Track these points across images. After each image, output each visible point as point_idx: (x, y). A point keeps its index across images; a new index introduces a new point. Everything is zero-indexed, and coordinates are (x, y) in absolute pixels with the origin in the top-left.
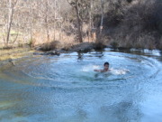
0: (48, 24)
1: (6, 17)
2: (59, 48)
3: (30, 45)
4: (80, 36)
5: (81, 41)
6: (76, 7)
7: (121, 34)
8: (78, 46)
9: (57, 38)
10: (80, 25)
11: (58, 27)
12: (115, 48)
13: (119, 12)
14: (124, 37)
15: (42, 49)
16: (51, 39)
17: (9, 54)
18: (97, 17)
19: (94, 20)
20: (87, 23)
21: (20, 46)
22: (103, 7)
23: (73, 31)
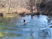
0: (22, 6)
2: (25, 14)
3: (16, 13)
4: (32, 10)
5: (32, 12)
6: (31, 1)
8: (31, 13)
9: (25, 11)
10: (32, 7)
11: (25, 7)
12: (43, 14)
13: (45, 3)
14: (46, 11)
15: (20, 14)
16: (23, 11)
18: (37, 4)
19: (36, 5)
20: (34, 6)
22: (39, 1)
23: (30, 9)
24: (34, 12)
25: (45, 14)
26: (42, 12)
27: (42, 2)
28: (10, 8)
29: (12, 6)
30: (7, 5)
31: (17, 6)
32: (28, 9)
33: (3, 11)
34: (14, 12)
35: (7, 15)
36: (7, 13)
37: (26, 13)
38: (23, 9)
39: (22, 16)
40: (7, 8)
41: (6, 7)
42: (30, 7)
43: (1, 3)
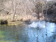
1: (13, 10)
3: (22, 20)
6: (37, 8)
10: (39, 14)
13: (52, 9)
14: (54, 18)
16: (29, 18)
17: (14, 23)
18: (44, 11)
21: (18, 21)
23: (36, 16)
26: (50, 19)
27: (50, 9)
33: (8, 18)
41: (11, 15)
43: (5, 10)
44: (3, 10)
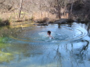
0: (42, 8)
2: (48, 22)
3: (32, 20)
4: (59, 15)
5: (60, 18)
7: (82, 14)
8: (58, 20)
9: (47, 16)
10: (60, 9)
11: (47, 10)
12: (79, 21)
13: (81, 2)
14: (84, 16)
15: (38, 22)
16: (43, 17)
19: (67, 6)
20: (63, 8)
21: (26, 20)
23: (55, 12)
24: (62, 17)
25: (82, 21)
27: (77, 1)
28: (22, 12)
29: (24, 8)
30: (16, 6)
31: (34, 7)
32: (52, 12)
33: (9, 17)
34: (28, 18)
35: (16, 23)
36: (17, 20)
37: (50, 20)
38: (43, 13)
39: (41, 25)
40: (17, 12)
41: (15, 11)
42: (56, 10)
43: (5, 3)
44: (2, 3)
